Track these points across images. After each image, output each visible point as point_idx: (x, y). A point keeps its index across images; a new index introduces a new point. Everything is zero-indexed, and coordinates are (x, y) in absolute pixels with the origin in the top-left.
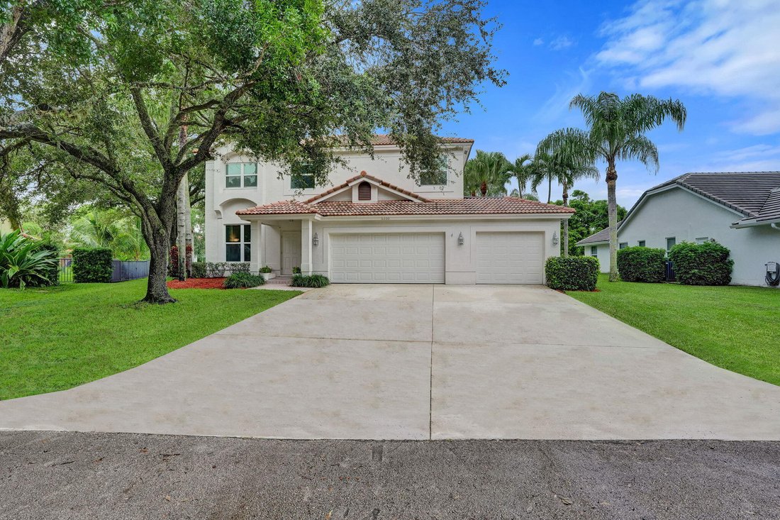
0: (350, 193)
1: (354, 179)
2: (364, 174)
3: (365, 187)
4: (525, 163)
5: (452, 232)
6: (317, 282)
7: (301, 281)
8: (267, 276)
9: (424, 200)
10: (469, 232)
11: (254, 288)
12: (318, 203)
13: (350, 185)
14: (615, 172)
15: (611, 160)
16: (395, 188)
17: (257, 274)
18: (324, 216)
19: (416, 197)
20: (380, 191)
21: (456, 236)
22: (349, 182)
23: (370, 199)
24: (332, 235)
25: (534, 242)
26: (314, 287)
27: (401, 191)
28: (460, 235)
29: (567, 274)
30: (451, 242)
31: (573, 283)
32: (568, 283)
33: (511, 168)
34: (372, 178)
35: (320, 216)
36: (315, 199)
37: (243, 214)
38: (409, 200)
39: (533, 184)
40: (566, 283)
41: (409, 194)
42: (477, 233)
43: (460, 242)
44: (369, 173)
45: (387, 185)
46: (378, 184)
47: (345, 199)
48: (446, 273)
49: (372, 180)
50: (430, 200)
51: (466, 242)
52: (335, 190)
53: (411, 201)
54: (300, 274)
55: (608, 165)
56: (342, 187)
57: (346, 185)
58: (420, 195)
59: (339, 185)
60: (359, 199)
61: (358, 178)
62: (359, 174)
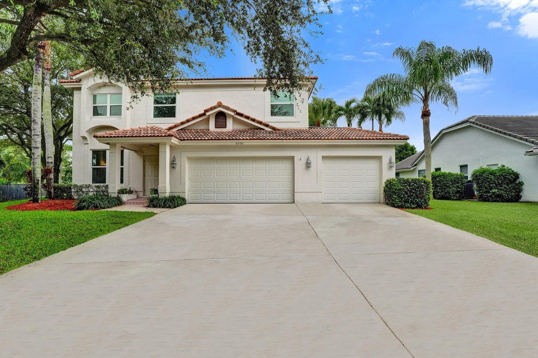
0: (208, 119)
1: (211, 109)
2: (220, 105)
3: (221, 117)
4: (353, 105)
5: (300, 156)
6: (175, 202)
7: (158, 202)
8: (125, 197)
9: (274, 129)
10: (316, 156)
11: (109, 210)
12: (178, 130)
13: (207, 114)
14: (429, 110)
15: (425, 100)
16: (248, 118)
17: (116, 195)
18: (181, 140)
19: (267, 126)
20: (235, 120)
21: (304, 161)
22: (206, 111)
23: (226, 127)
24: (189, 159)
25: (373, 165)
26: (170, 207)
27: (253, 120)
28: (308, 159)
29: (406, 193)
30: (299, 165)
31: (412, 202)
32: (408, 202)
34: (228, 108)
35: (178, 140)
36: (175, 126)
37: (100, 137)
38: (261, 129)
40: (406, 202)
41: (261, 123)
42: (324, 158)
43: (308, 165)
44: (224, 104)
45: (241, 115)
46: (232, 114)
47: (203, 127)
48: (295, 193)
49: (228, 110)
50: (280, 128)
51: (313, 165)
52: (194, 118)
53: (263, 129)
54: (157, 195)
55: (422, 105)
56: (200, 116)
57: (204, 114)
58: (271, 124)
59: (197, 114)
60: (216, 127)
61: (215, 108)
62: (216, 104)
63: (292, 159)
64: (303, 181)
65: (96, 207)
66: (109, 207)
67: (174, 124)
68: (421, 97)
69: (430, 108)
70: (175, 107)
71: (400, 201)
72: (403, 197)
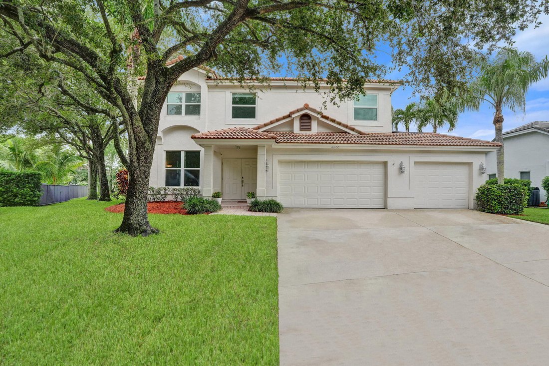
0: (292, 122)
1: (298, 111)
2: (306, 107)
3: (306, 119)
5: (393, 161)
9: (360, 133)
10: (409, 161)
13: (293, 116)
14: (502, 116)
15: (498, 106)
16: (334, 121)
18: (277, 143)
19: (353, 130)
20: (320, 124)
21: (397, 166)
22: (292, 113)
23: (311, 130)
24: (280, 162)
25: (462, 171)
27: (339, 124)
28: (401, 165)
30: (392, 170)
34: (314, 111)
38: (346, 133)
41: (346, 127)
42: (416, 163)
43: (401, 170)
44: (311, 106)
45: (327, 118)
46: (319, 116)
47: (286, 129)
48: (387, 198)
49: (314, 112)
50: (365, 133)
51: (407, 171)
52: (277, 120)
53: (349, 133)
55: (495, 110)
56: (284, 118)
57: (289, 116)
58: (356, 128)
59: (281, 116)
60: (300, 130)
61: (301, 110)
62: (302, 106)
63: (385, 164)
64: (396, 186)
67: (257, 126)
68: (493, 102)
69: (502, 113)
70: (255, 107)
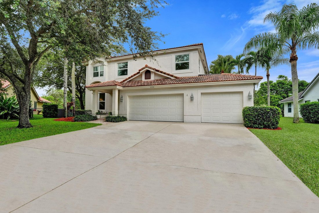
0: (141, 75)
1: (142, 69)
2: (146, 66)
3: (148, 73)
5: (187, 93)
6: (121, 119)
8: (98, 116)
9: (176, 77)
10: (197, 93)
12: (127, 82)
13: (141, 72)
14: (296, 55)
15: (293, 48)
16: (161, 72)
17: (95, 115)
18: (124, 87)
19: (172, 76)
20: (155, 74)
21: (189, 96)
22: (140, 70)
23: (150, 78)
24: (130, 97)
27: (165, 73)
28: (192, 95)
29: (255, 117)
31: (259, 124)
32: (256, 124)
33: (234, 61)
34: (150, 68)
35: (122, 87)
36: (126, 80)
37: (88, 87)
38: (169, 78)
39: (247, 69)
40: (254, 124)
41: (168, 75)
43: (192, 99)
44: (149, 65)
45: (158, 71)
46: (153, 71)
47: (140, 79)
48: (184, 116)
50: (180, 77)
51: (195, 99)
52: (135, 75)
53: (170, 78)
54: (111, 115)
57: (139, 73)
58: (175, 75)
59: (136, 73)
60: (145, 79)
61: (144, 68)
62: (144, 66)
63: (182, 95)
64: (189, 108)
65: (82, 121)
66: (88, 121)
68: (289, 46)
71: (250, 123)
72: (252, 120)
